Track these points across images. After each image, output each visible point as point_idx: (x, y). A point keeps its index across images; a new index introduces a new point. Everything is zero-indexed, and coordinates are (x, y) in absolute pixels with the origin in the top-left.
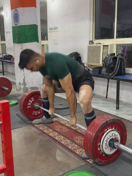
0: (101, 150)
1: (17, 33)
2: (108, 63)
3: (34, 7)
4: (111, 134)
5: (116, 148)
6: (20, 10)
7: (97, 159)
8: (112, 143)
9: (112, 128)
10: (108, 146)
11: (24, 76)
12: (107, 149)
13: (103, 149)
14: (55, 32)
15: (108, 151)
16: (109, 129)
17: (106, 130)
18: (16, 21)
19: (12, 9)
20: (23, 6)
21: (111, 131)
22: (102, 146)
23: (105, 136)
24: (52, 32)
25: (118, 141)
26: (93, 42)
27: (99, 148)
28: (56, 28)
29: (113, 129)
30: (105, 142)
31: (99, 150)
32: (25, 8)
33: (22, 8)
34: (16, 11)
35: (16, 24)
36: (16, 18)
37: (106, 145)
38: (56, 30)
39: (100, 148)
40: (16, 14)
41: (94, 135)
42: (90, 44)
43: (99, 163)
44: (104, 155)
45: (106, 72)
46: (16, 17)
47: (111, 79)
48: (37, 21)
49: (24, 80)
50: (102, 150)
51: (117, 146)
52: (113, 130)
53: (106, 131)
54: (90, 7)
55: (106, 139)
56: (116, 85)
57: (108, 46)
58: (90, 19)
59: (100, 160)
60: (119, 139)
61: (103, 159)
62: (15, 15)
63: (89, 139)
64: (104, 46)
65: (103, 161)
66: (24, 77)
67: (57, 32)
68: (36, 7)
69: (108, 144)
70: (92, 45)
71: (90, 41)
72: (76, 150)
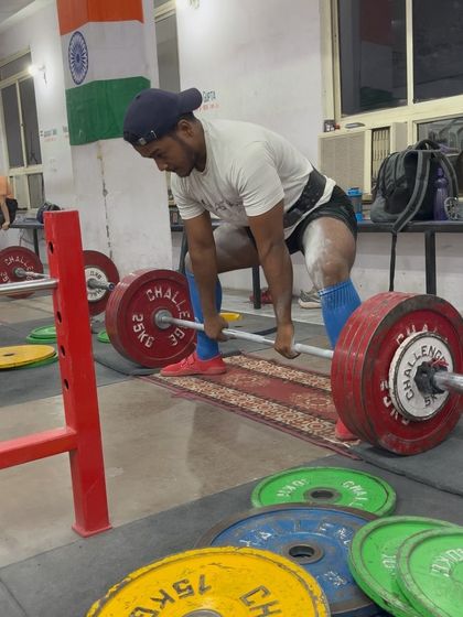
0: (392, 406)
1: (79, 108)
2: (392, 177)
3: (137, 21)
4: (417, 348)
5: (441, 392)
6: (91, 30)
7: (385, 437)
8: (425, 379)
9: (421, 330)
10: (416, 389)
12: (414, 399)
13: (399, 403)
15: (420, 407)
16: (411, 331)
17: (401, 336)
18: (79, 70)
19: (63, 32)
20: (101, 19)
21: (415, 340)
22: (395, 393)
23: (400, 360)
25: (442, 367)
26: (338, 124)
27: (385, 399)
28: (210, 96)
29: (425, 330)
30: (402, 379)
31: (387, 405)
32: (107, 25)
34: (78, 37)
35: (79, 79)
36: (78, 61)
37: (408, 387)
38: (210, 102)
39: (389, 399)
40: (78, 46)
41: (362, 356)
42: (325, 131)
43: (394, 450)
44: (404, 422)
45: (387, 208)
46: (77, 58)
47: (402, 231)
48: (147, 67)
50: (395, 404)
51: (446, 383)
52: (421, 336)
53: (401, 341)
55: (404, 367)
56: (422, 260)
57: (388, 128)
58: (323, 51)
59: (394, 438)
60: (449, 360)
61: (404, 436)
62: (74, 49)
63: (350, 378)
64: (373, 130)
65: (407, 442)
68: (140, 18)
69: (412, 383)
70: (332, 133)
71: (326, 122)
72: (301, 423)
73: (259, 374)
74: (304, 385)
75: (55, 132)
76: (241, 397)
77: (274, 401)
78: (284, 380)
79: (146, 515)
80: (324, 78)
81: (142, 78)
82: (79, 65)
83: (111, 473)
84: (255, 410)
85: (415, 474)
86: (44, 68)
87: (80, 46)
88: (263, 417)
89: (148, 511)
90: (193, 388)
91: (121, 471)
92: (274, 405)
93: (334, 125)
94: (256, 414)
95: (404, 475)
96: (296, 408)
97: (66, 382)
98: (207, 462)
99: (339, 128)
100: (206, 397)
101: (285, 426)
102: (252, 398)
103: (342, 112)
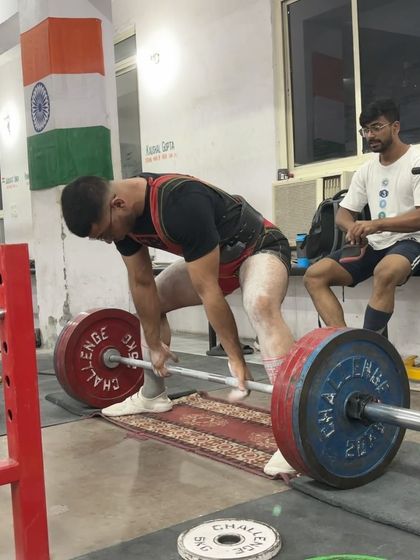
1: (38, 154)
3: (98, 74)
6: (53, 82)
11: (65, 292)
14: (164, 157)
18: (40, 119)
19: (26, 83)
24: (155, 159)
26: (291, 173)
28: (168, 146)
32: (68, 75)
33: (60, 75)
34: (40, 88)
35: (39, 127)
36: (40, 110)
38: (169, 152)
40: (40, 96)
42: (279, 179)
46: (39, 108)
48: (107, 116)
49: (66, 306)
54: (275, 65)
57: (338, 177)
58: (276, 105)
62: (36, 99)
64: (325, 179)
66: (68, 295)
67: (171, 156)
68: (102, 73)
70: (286, 182)
71: (280, 171)
72: (235, 453)
73: (217, 414)
74: (262, 424)
75: (17, 179)
76: (200, 437)
77: (233, 441)
78: (243, 420)
79: (88, 552)
80: (277, 129)
81: (102, 127)
82: (40, 113)
83: (53, 510)
84: (215, 450)
85: (349, 505)
86: (8, 117)
87: (42, 97)
88: (224, 457)
89: (91, 547)
90: (151, 429)
91: (65, 509)
92: (234, 444)
93: (287, 173)
94: (216, 454)
95: (340, 507)
96: (256, 447)
97: (10, 413)
98: (153, 499)
99: (292, 177)
100: (164, 437)
101: (247, 465)
102: (211, 437)
103: (295, 162)
